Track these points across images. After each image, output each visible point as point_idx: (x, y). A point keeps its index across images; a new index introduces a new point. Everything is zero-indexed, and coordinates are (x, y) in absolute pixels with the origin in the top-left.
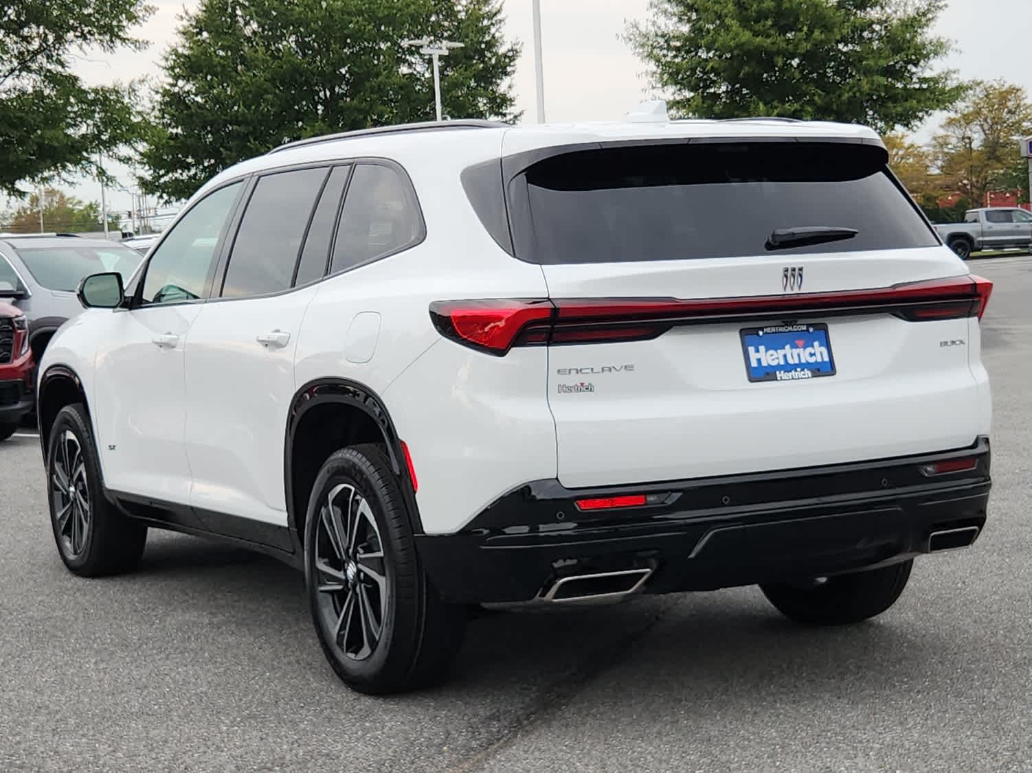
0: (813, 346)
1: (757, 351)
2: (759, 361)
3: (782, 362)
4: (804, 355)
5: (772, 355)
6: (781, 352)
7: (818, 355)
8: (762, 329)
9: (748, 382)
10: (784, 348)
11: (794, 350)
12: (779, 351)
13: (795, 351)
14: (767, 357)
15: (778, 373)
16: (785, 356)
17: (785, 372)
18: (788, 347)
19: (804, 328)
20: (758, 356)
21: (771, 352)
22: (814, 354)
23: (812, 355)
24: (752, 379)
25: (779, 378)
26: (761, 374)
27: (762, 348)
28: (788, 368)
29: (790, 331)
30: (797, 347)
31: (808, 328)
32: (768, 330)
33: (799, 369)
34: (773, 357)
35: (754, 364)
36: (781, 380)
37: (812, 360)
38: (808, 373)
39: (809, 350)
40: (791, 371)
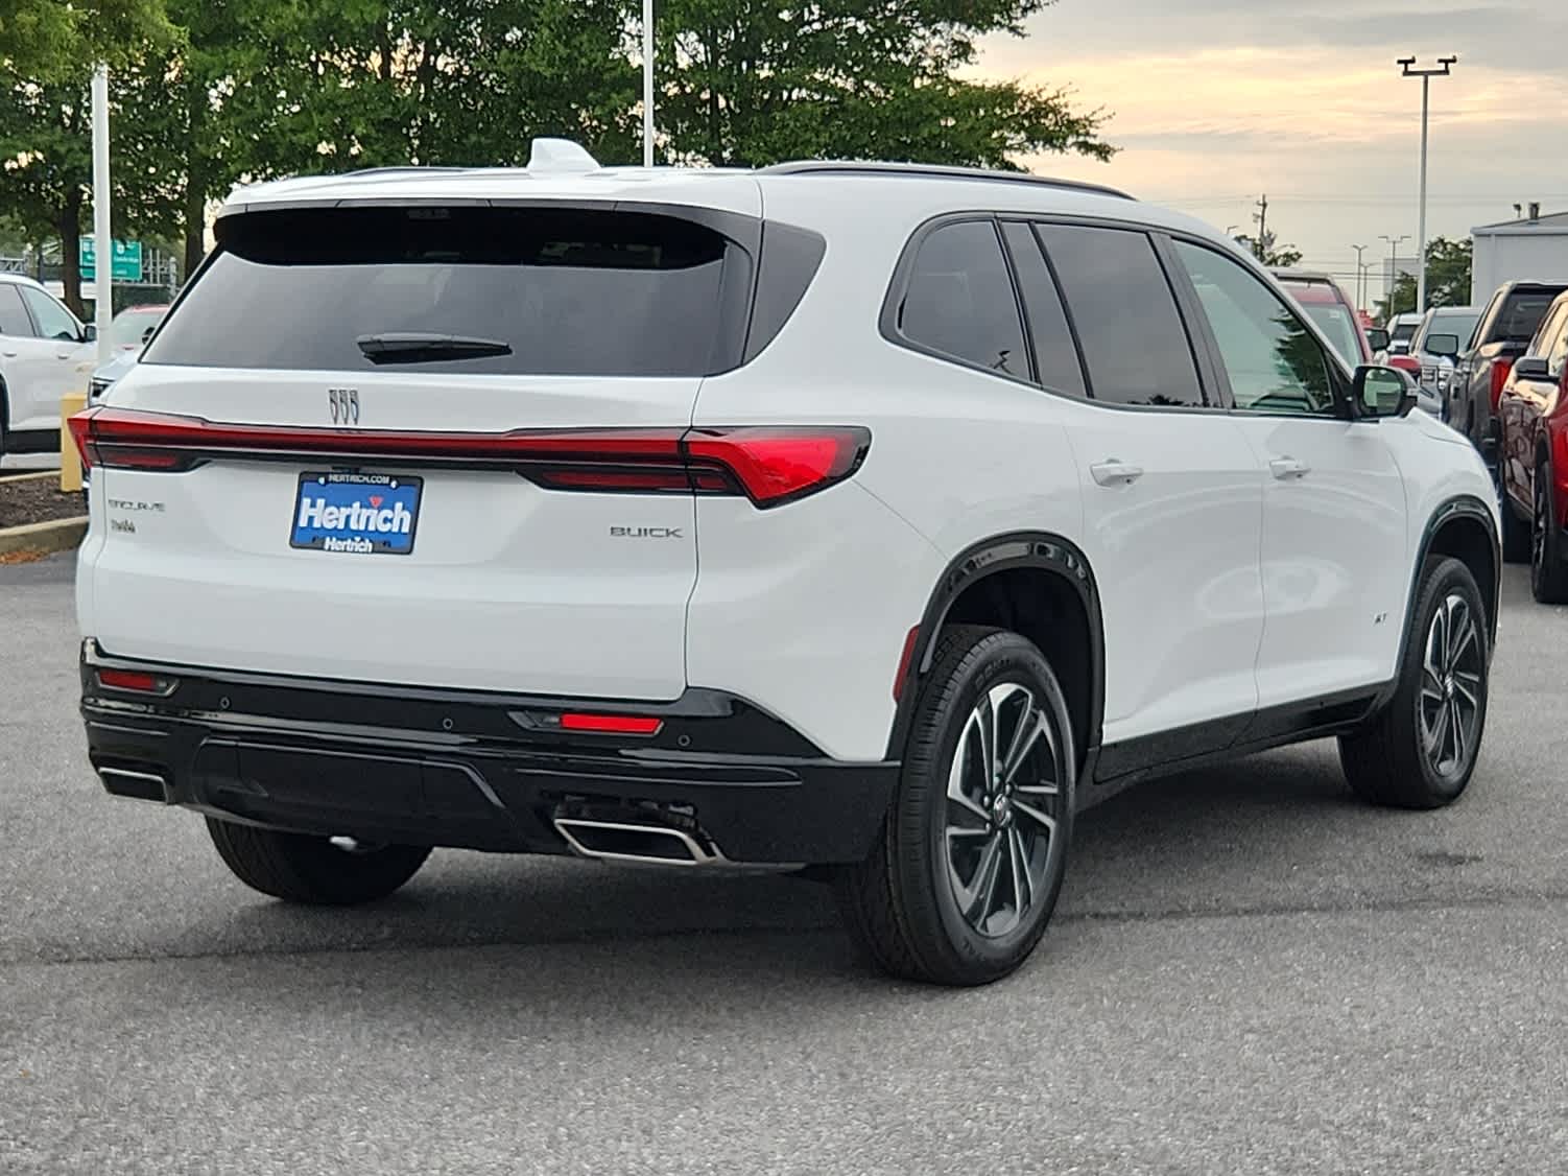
0: (393, 509)
1: (313, 505)
2: (311, 519)
3: (341, 526)
4: (376, 520)
5: (331, 514)
6: (345, 511)
7: (396, 522)
8: (326, 475)
9: (289, 547)
10: (351, 506)
11: (364, 510)
12: (342, 509)
13: (365, 512)
14: (323, 515)
15: (328, 539)
16: (348, 518)
17: (338, 539)
18: (357, 505)
19: (386, 480)
20: (312, 512)
21: (332, 509)
22: (391, 521)
23: (386, 520)
24: (295, 543)
25: (326, 547)
26: (307, 538)
27: (321, 502)
28: (345, 533)
29: (365, 483)
30: (370, 506)
31: (391, 481)
32: (334, 478)
33: (358, 539)
34: (332, 517)
35: (303, 523)
36: (329, 550)
37: (384, 528)
38: (369, 546)
39: (387, 513)
40: (346, 540)
